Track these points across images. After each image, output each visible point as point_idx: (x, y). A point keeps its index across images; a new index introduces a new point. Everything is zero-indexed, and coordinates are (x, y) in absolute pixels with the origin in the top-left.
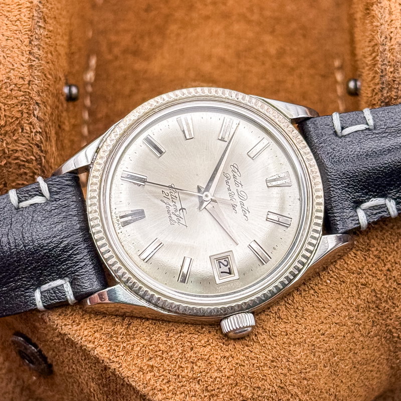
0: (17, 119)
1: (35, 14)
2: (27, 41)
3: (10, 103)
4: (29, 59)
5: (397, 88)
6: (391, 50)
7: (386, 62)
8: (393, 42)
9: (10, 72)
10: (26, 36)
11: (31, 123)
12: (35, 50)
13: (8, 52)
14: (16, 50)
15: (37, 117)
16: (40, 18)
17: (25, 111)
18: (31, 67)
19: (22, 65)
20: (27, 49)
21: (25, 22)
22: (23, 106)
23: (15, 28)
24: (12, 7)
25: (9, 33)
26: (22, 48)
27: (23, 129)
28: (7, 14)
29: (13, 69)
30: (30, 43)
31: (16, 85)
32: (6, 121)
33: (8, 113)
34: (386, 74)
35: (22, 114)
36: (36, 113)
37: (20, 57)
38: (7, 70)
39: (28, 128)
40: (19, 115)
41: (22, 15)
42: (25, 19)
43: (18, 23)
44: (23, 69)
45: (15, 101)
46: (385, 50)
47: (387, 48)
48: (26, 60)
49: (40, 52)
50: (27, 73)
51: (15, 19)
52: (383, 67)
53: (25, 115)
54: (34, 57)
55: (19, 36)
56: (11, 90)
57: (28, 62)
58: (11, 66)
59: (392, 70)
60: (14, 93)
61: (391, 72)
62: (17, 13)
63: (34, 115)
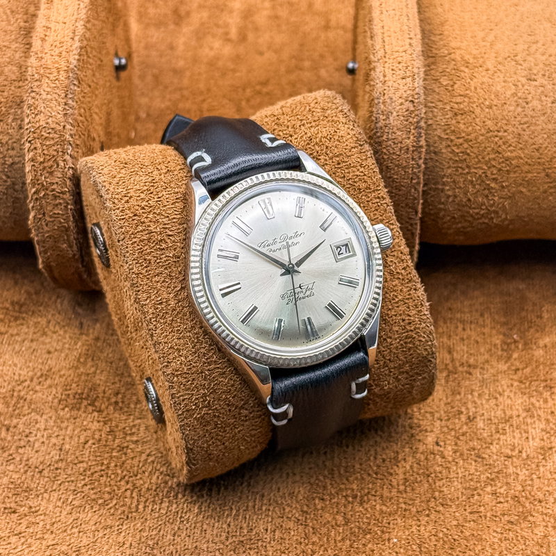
0: (54, 156)
1: (71, 75)
2: (63, 95)
3: (48, 143)
4: (64, 109)
5: (388, 133)
6: (384, 103)
7: (380, 112)
8: (386, 97)
9: (48, 119)
10: (63, 92)
11: (64, 160)
12: (70, 102)
13: (48, 103)
14: (54, 102)
15: (71, 155)
16: (75, 78)
17: (60, 150)
18: (65, 114)
19: (59, 113)
20: (63, 101)
21: (62, 80)
22: (59, 146)
23: (54, 85)
24: (52, 70)
25: (49, 89)
26: (59, 100)
27: (58, 165)
28: (48, 75)
29: (51, 117)
30: (66, 96)
31: (52, 129)
32: (44, 159)
33: (46, 152)
34: (380, 121)
35: (58, 152)
36: (69, 151)
37: (57, 107)
38: (47, 117)
39: (63, 165)
40: (55, 153)
41: (60, 76)
42: (63, 79)
43: (57, 82)
44: (59, 116)
45: (52, 142)
46: (379, 103)
47: (381, 101)
48: (62, 109)
49: (74, 104)
50: (62, 119)
51: (54, 79)
52: (378, 115)
53: (60, 154)
54: (69, 107)
55: (58, 91)
56: (49, 133)
57: (63, 111)
58: (49, 114)
59: (384, 117)
60: (51, 136)
61: (384, 120)
62: (56, 74)
63: (68, 154)
